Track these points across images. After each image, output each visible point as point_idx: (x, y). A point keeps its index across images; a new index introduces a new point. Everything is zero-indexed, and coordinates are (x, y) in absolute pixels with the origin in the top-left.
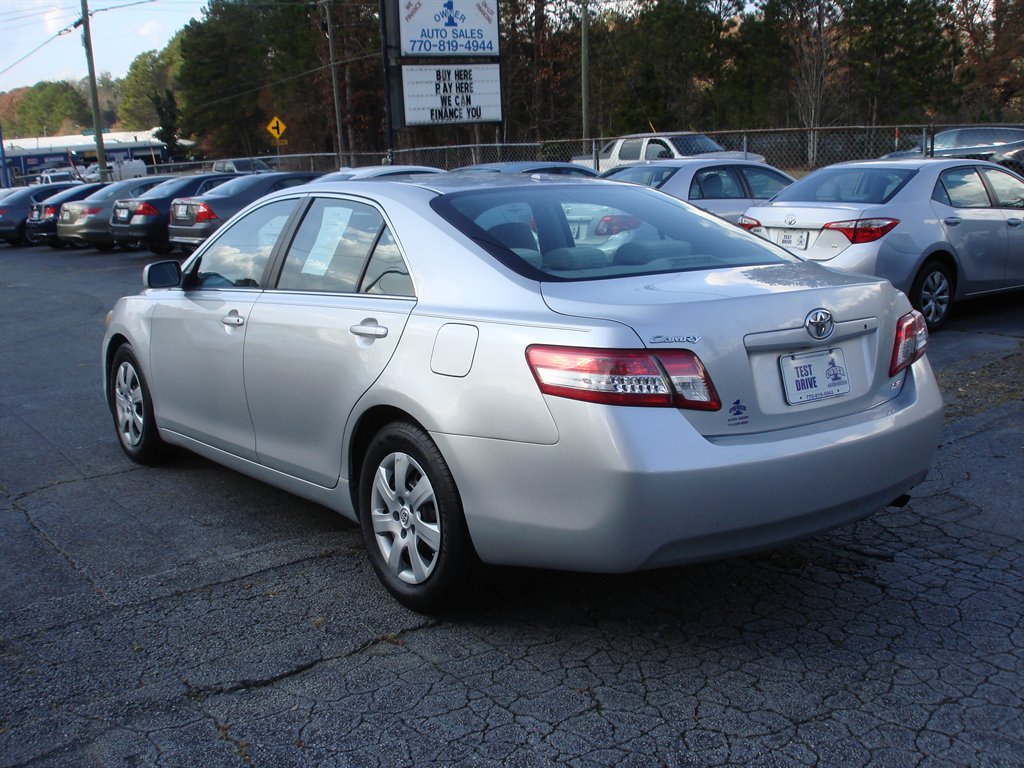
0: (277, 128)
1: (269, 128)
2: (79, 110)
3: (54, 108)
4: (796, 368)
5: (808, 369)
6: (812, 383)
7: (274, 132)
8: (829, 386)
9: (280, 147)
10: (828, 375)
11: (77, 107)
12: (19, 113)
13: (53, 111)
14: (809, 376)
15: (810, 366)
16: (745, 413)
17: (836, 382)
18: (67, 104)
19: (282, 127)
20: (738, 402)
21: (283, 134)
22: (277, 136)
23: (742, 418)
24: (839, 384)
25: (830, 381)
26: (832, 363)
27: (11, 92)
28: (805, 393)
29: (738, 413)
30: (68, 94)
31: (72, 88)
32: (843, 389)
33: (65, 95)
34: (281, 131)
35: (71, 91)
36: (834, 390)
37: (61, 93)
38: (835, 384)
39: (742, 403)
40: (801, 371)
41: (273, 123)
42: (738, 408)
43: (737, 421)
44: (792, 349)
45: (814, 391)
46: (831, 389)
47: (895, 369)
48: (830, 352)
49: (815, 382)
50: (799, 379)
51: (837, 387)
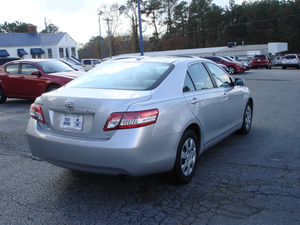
4: (65, 118)
5: (69, 120)
6: (69, 124)
8: (74, 126)
10: (75, 123)
14: (68, 122)
15: (70, 119)
17: (77, 126)
20: (48, 123)
24: (78, 127)
25: (75, 125)
26: (78, 120)
28: (65, 126)
29: (48, 126)
32: (79, 129)
38: (76, 127)
40: (66, 120)
44: (65, 113)
45: (68, 126)
46: (74, 127)
47: (106, 129)
48: (78, 116)
49: (70, 124)
50: (65, 122)
51: (77, 128)
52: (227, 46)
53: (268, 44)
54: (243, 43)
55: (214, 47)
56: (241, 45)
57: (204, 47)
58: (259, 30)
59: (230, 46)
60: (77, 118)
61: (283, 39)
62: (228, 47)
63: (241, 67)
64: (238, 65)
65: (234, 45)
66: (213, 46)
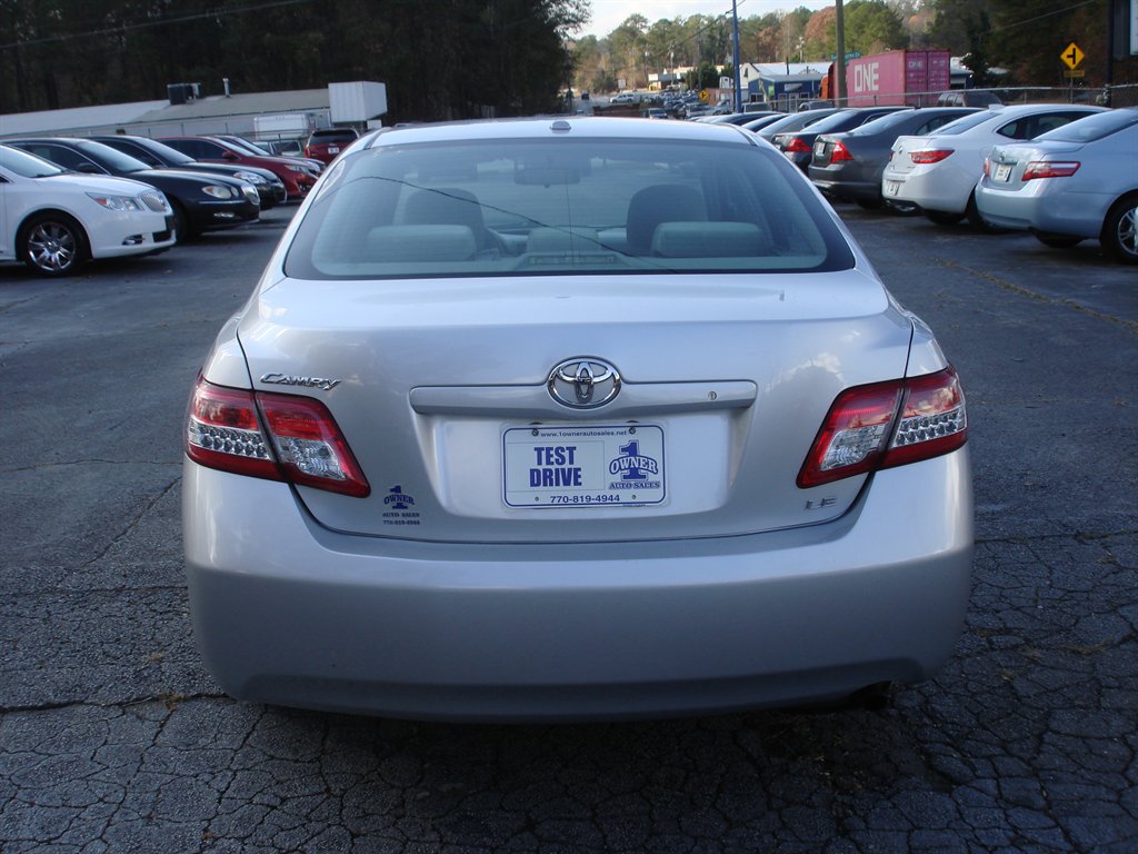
0: (1073, 56)
1: (1064, 57)
2: (892, 32)
3: (865, 29)
4: (539, 450)
5: (566, 454)
6: (572, 477)
7: (1069, 62)
8: (612, 486)
9: (1074, 79)
10: (615, 468)
11: (890, 27)
12: (828, 34)
13: (863, 32)
14: (567, 466)
15: (571, 450)
16: (411, 509)
17: (633, 482)
18: (879, 25)
19: (1080, 56)
20: (397, 489)
21: (1080, 62)
22: (1073, 66)
23: (408, 515)
24: (637, 486)
25: (618, 478)
26: (632, 449)
27: (823, 11)
28: (548, 493)
29: (400, 506)
30: (881, 15)
31: (887, 7)
32: (643, 495)
33: (878, 15)
34: (1077, 61)
35: (884, 11)
36: (626, 495)
37: (875, 13)
39: (404, 493)
40: (549, 456)
41: (1069, 51)
42: (399, 499)
43: (400, 518)
44: (533, 418)
45: (570, 491)
46: (614, 493)
47: (811, 474)
48: (632, 430)
49: (577, 477)
50: (541, 468)
51: (633, 491)
52: (166, 98)
53: (327, 87)
54: (226, 86)
55: (101, 104)
56: (220, 91)
57: (54, 104)
58: (268, 35)
59: (179, 98)
60: (625, 441)
61: (361, 69)
62: (168, 102)
63: (303, 176)
64: (291, 168)
65: (190, 91)
66: (95, 102)
